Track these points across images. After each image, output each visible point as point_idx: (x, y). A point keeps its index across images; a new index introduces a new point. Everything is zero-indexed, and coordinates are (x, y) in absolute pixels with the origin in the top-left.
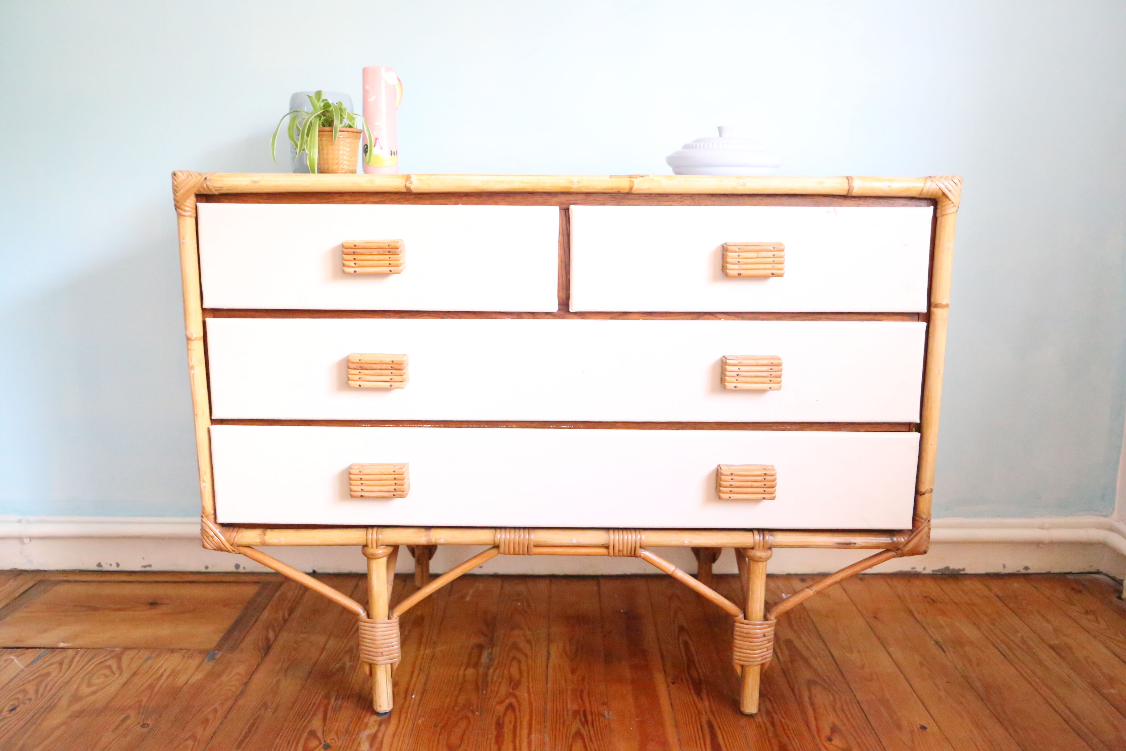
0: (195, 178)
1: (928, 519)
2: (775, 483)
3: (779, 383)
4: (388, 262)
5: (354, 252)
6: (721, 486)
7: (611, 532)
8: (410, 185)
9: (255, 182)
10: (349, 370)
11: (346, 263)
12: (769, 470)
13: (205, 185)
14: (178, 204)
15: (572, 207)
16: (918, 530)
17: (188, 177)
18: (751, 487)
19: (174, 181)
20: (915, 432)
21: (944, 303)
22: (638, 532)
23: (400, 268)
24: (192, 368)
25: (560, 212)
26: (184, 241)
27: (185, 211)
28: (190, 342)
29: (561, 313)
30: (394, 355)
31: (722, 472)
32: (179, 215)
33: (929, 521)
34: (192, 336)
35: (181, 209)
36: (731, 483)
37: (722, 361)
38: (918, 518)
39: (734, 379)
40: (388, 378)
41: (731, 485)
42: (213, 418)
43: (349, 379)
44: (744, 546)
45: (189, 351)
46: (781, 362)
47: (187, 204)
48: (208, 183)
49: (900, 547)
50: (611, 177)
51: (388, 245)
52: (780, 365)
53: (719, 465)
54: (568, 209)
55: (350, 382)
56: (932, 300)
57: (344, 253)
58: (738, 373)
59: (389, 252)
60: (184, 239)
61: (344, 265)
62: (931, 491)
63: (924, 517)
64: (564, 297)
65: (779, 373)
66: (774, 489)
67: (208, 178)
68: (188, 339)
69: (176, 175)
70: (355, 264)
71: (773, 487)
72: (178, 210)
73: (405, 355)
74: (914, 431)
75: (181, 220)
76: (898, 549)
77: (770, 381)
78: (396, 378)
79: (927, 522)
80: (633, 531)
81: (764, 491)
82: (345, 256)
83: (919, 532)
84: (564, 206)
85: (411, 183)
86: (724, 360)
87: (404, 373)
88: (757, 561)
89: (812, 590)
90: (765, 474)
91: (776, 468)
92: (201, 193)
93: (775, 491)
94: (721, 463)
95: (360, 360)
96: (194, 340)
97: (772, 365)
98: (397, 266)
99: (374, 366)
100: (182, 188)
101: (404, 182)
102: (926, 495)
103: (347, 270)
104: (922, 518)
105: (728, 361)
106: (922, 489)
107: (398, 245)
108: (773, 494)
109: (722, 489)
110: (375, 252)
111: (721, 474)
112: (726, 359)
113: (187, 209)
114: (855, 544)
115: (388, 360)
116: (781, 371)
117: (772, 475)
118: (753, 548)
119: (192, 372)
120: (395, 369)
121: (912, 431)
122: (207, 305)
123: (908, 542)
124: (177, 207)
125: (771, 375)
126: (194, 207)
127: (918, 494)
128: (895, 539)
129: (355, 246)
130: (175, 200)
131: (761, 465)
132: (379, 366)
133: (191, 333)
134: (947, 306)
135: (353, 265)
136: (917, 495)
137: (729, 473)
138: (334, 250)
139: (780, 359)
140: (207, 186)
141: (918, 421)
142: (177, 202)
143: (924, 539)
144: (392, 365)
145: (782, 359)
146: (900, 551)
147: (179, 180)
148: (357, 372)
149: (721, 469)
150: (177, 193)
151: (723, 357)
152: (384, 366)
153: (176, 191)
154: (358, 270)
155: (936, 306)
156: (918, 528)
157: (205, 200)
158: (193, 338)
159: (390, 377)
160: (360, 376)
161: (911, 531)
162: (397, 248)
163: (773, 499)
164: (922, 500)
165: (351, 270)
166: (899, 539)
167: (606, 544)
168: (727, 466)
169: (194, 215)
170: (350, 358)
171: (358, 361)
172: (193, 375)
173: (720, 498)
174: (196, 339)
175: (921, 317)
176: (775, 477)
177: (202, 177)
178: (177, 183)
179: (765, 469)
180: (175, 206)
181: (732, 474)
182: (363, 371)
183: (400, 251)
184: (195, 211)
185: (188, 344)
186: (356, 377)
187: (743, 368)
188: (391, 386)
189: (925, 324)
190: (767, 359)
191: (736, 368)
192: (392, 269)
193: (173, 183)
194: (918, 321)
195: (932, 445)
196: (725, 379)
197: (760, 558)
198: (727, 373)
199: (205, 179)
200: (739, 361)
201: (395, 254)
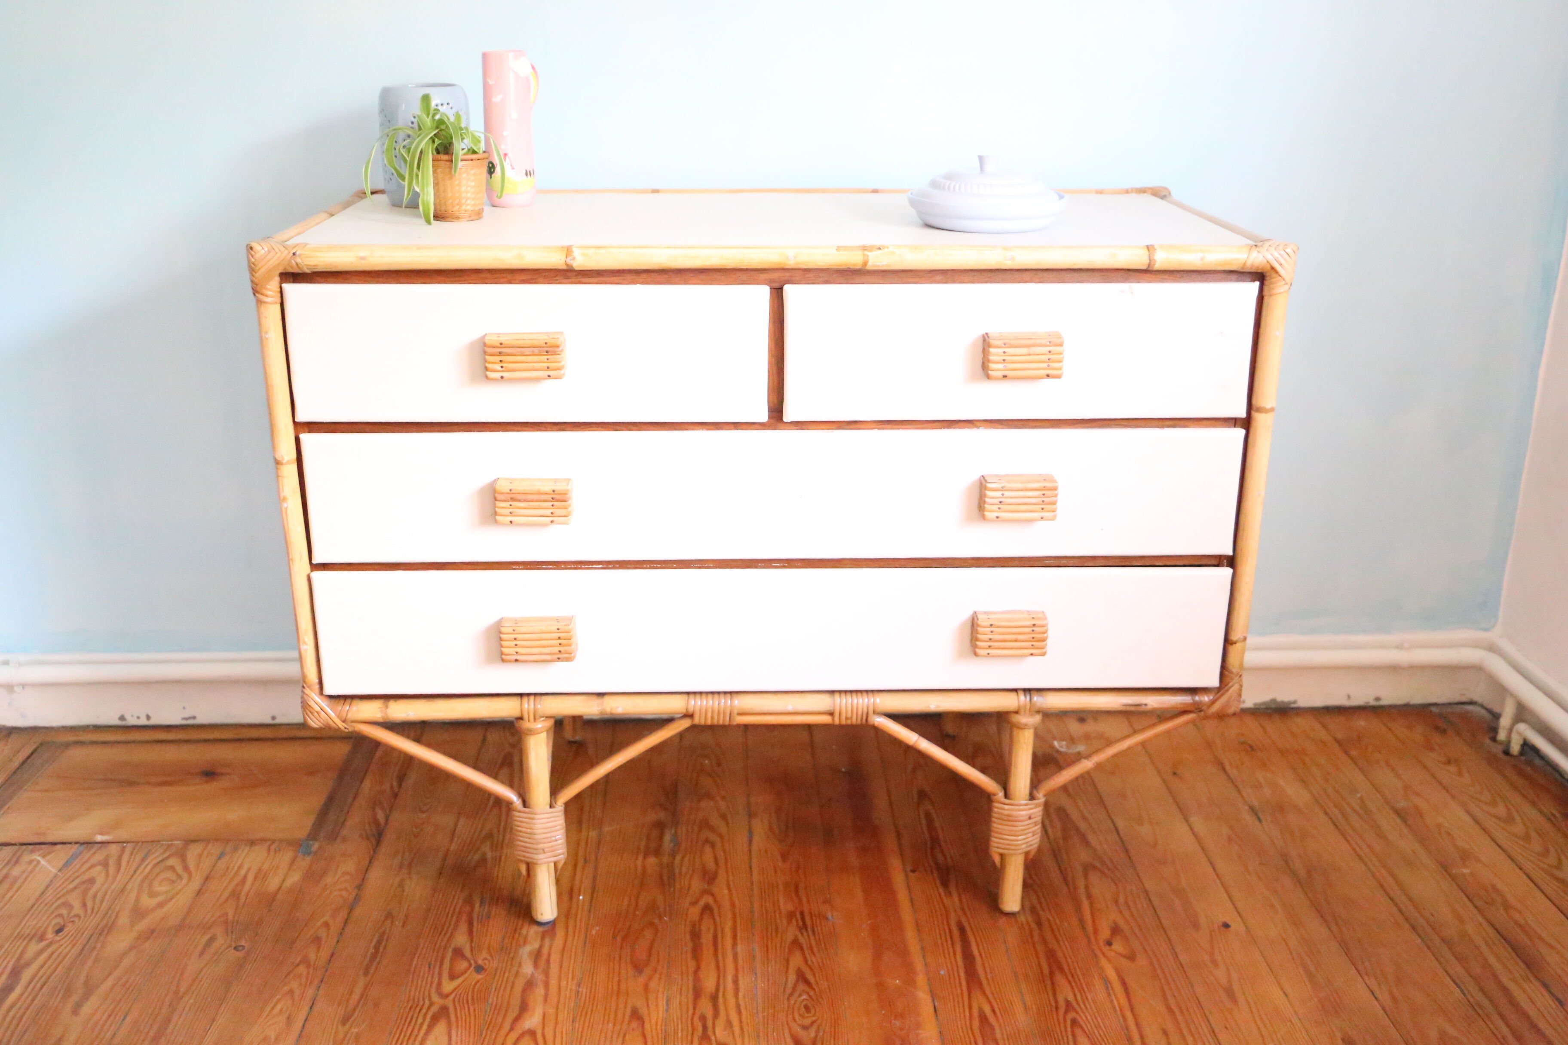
0: (279, 254)
1: (1240, 674)
2: (1046, 635)
3: (1054, 511)
4: (546, 365)
5: (500, 353)
6: (977, 640)
7: (837, 696)
8: (572, 262)
9: (362, 258)
10: (497, 502)
11: (489, 365)
12: (1039, 619)
13: (293, 261)
14: (258, 288)
15: (787, 288)
16: (1226, 688)
17: (269, 252)
18: (1016, 641)
19: (250, 256)
20: (1227, 566)
21: (1268, 406)
22: (870, 694)
23: (562, 372)
24: (285, 499)
25: (771, 293)
26: (267, 336)
27: (267, 296)
28: (279, 466)
29: (772, 421)
30: (555, 481)
31: (979, 622)
32: (259, 302)
33: (1241, 676)
34: (283, 459)
35: (262, 294)
36: (991, 637)
37: (981, 483)
38: (1226, 673)
39: (995, 507)
40: (548, 512)
41: (990, 639)
42: (314, 562)
43: (496, 513)
44: (1005, 710)
45: (280, 479)
46: (1056, 485)
47: (268, 287)
48: (299, 260)
49: (1203, 708)
50: (838, 249)
51: (546, 343)
52: (1055, 489)
53: (975, 612)
54: (781, 289)
55: (498, 518)
56: (1254, 402)
57: (485, 353)
58: (1000, 500)
59: (547, 352)
60: (266, 333)
61: (487, 369)
62: (1245, 639)
63: (1234, 670)
64: (776, 401)
65: (1054, 499)
66: (1045, 643)
67: (298, 253)
68: (278, 463)
69: (254, 249)
70: (502, 367)
71: (1044, 640)
72: (257, 295)
73: (569, 480)
74: (1225, 564)
75: (263, 309)
76: (1200, 711)
77: (1043, 509)
78: (558, 512)
79: (1238, 677)
80: (865, 694)
81: (1032, 645)
82: (487, 357)
83: (1227, 690)
84: (776, 285)
85: (574, 259)
86: (983, 482)
87: (569, 506)
88: (1022, 729)
89: (1091, 761)
90: (1034, 625)
91: (1048, 616)
92: (287, 271)
93: (1046, 644)
94: (978, 609)
95: (511, 490)
96: (286, 464)
97: (1045, 488)
98: (559, 369)
99: (529, 497)
100: (262, 267)
101: (563, 258)
102: (1238, 645)
103: (491, 375)
104: (1232, 673)
105: (989, 485)
106: (1234, 637)
107: (559, 343)
108: (1043, 648)
109: (978, 643)
110: (528, 351)
111: (978, 625)
112: (986, 481)
113: (270, 293)
114: (1146, 705)
115: (548, 488)
116: (1056, 496)
117: (1043, 626)
118: (1016, 712)
119: (285, 505)
120: (558, 501)
121: (1223, 566)
122: (301, 417)
123: (1213, 702)
124: (255, 292)
125: (1043, 501)
126: (279, 290)
127: (1228, 643)
128: (1197, 698)
129: (501, 344)
130: (252, 282)
131: (1028, 611)
132: (535, 497)
133: (282, 456)
134: (1272, 410)
135: (500, 369)
136: (1227, 645)
137: (988, 624)
138: (472, 345)
139: (1056, 482)
140: (297, 264)
141: (1231, 553)
142: (256, 285)
143: (1233, 698)
144: (553, 496)
145: (1058, 481)
146: (1203, 713)
147: (257, 256)
148: (506, 504)
149: (978, 620)
150: (256, 273)
151: (982, 478)
152: (543, 497)
153: (253, 270)
154: (505, 374)
155: (1259, 410)
156: (1226, 686)
157: (291, 280)
158: (284, 462)
159: (551, 511)
160: (511, 510)
161: (1219, 689)
162: (558, 347)
163: (1044, 654)
164: (1233, 650)
165: (497, 375)
166: (1202, 699)
167: (830, 711)
168: (985, 613)
169: (279, 300)
170: (498, 488)
171: (509, 491)
172: (286, 508)
173: (976, 654)
174: (288, 463)
175: (1238, 422)
176: (1046, 628)
177: (289, 252)
178: (256, 260)
179: (1033, 618)
180: (253, 289)
181: (991, 625)
182: (513, 503)
183: (562, 351)
184: (279, 295)
185: (277, 469)
186: (507, 511)
187: (1007, 494)
188: (552, 522)
189: (1242, 432)
190: (1038, 482)
191: (999, 494)
192: (551, 373)
193: (249, 260)
194: (1235, 427)
195: (1246, 583)
196: (984, 507)
197: (1026, 725)
198: (987, 500)
199: (294, 254)
200: (1003, 485)
201: (555, 353)
